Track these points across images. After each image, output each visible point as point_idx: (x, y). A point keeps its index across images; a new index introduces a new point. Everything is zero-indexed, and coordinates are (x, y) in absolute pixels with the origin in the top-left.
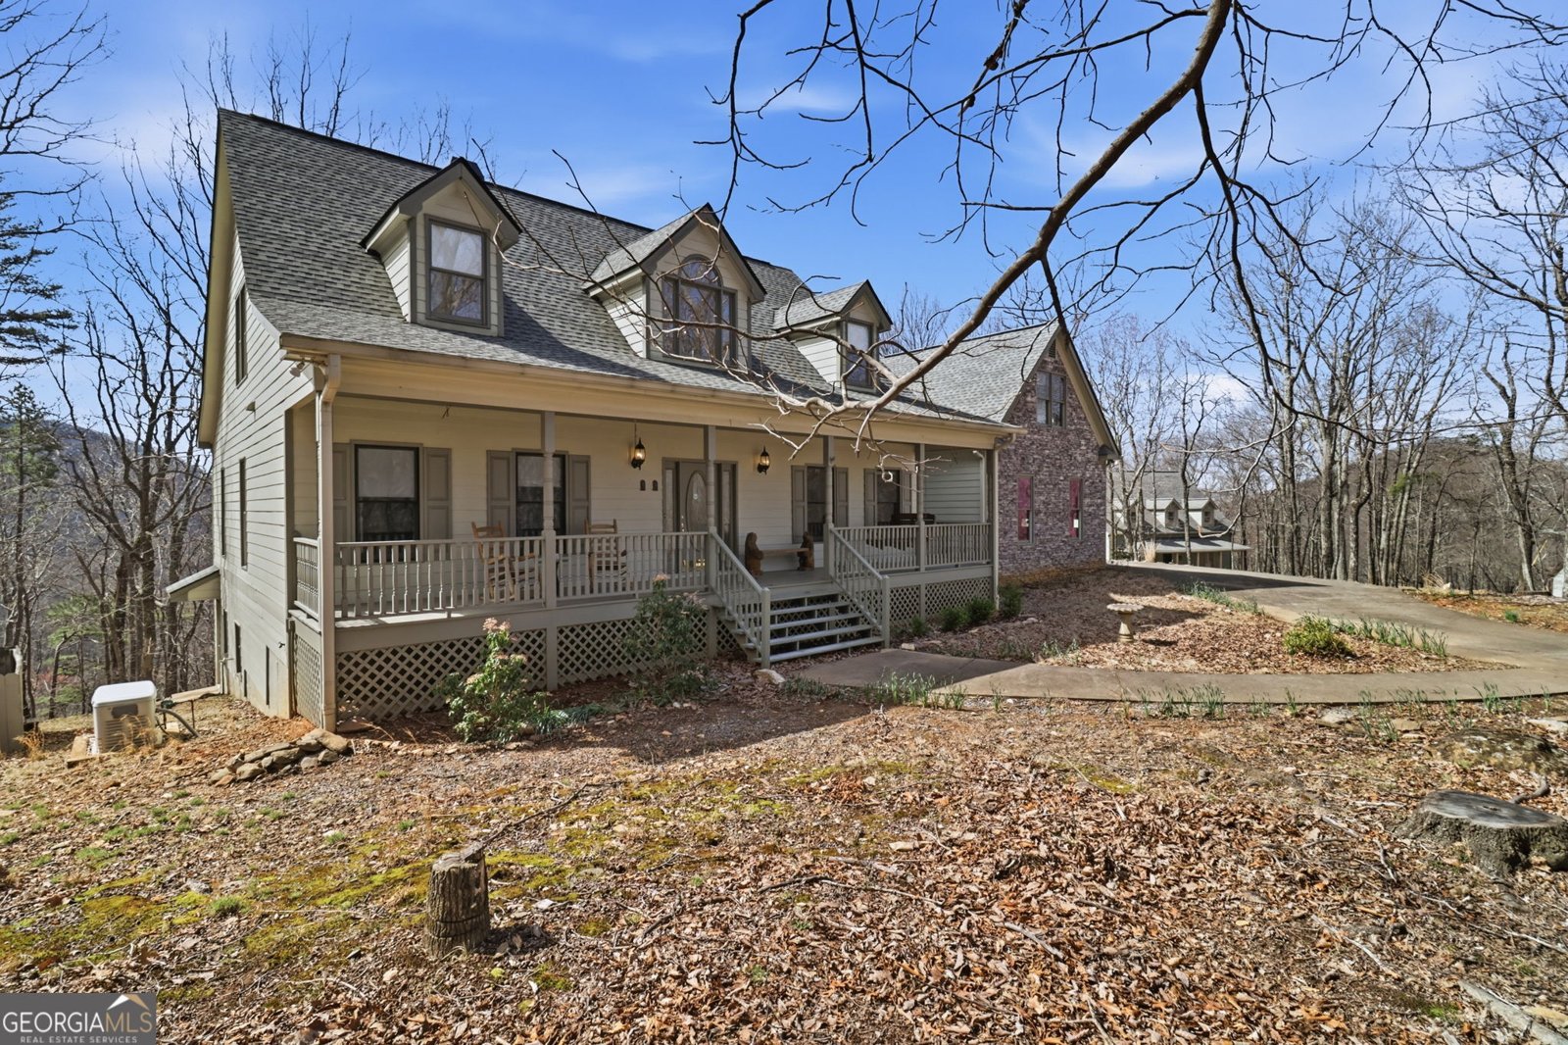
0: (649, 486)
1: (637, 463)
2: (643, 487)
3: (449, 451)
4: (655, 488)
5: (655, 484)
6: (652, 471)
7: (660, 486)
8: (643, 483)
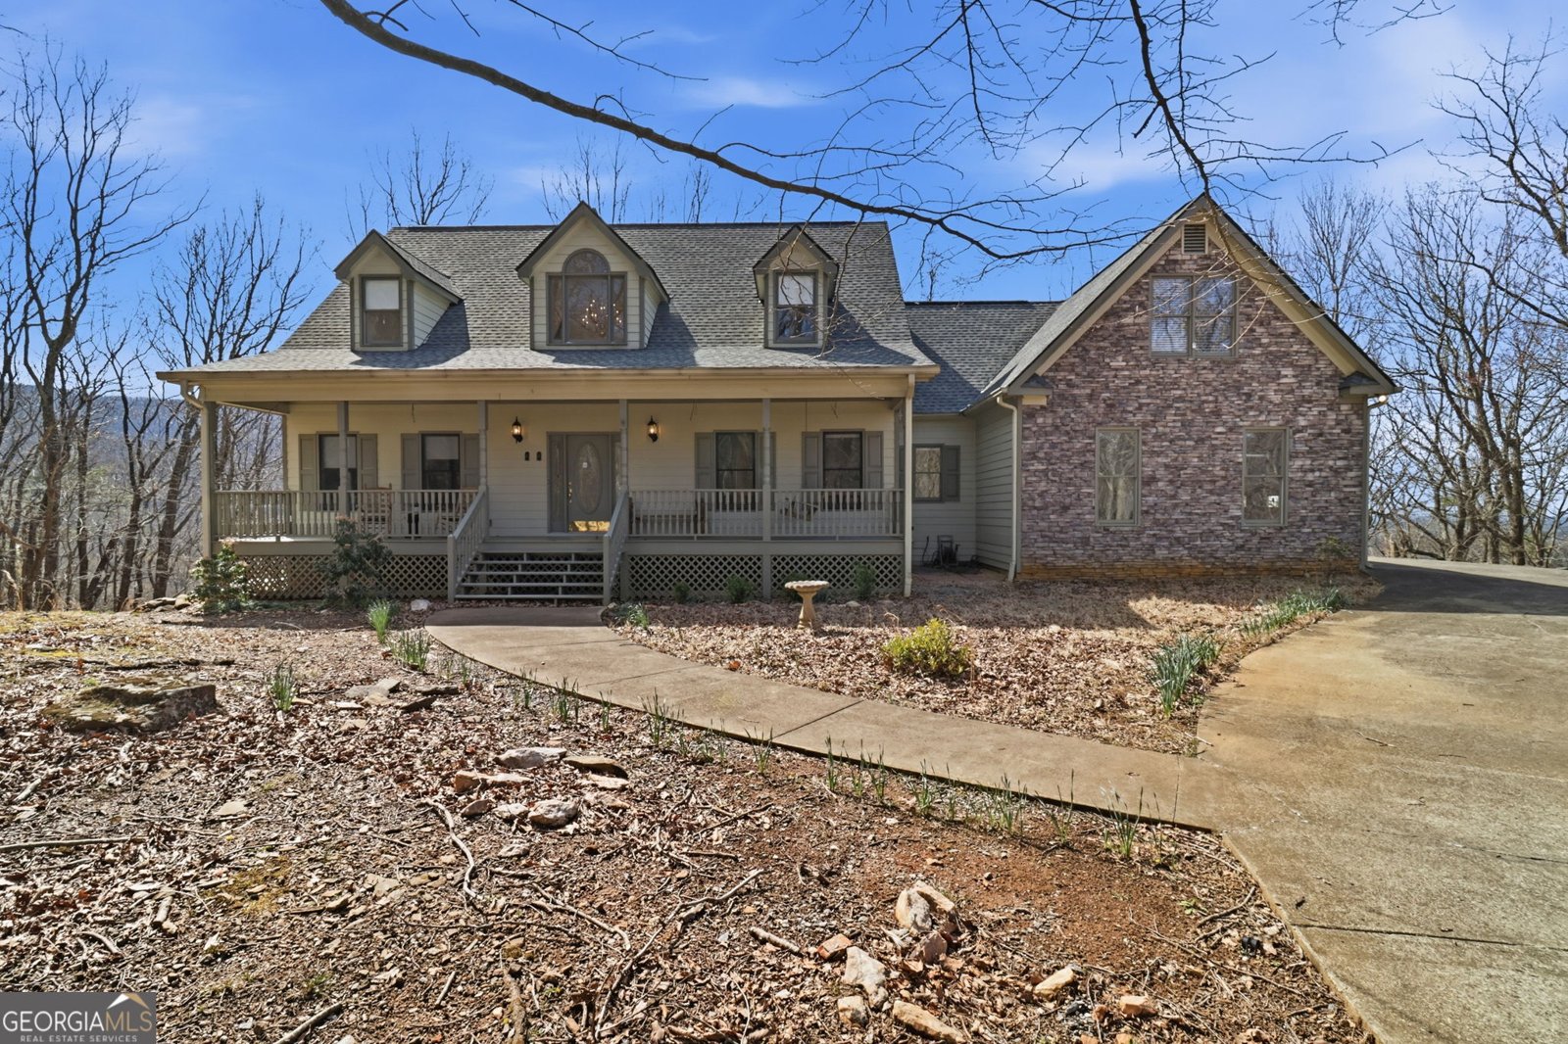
0: (534, 456)
1: (519, 438)
2: (527, 457)
3: (376, 436)
4: (539, 457)
5: (539, 454)
6: (537, 442)
7: (544, 456)
8: (527, 454)
